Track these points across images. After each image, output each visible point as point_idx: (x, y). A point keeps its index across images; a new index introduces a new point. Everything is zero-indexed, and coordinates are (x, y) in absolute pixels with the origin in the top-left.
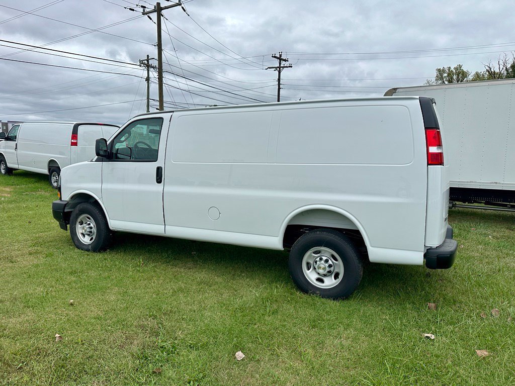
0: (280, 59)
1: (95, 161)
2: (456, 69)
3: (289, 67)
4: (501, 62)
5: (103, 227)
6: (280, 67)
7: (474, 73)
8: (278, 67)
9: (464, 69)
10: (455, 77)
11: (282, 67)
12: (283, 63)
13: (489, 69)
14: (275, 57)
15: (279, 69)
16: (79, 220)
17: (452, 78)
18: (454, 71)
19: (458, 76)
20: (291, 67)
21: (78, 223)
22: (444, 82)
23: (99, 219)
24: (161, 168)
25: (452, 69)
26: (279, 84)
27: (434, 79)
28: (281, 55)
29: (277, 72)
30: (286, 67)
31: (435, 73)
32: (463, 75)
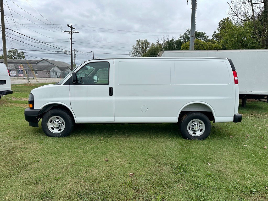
0: (71, 27)
1: (63, 85)
2: (145, 41)
3: (77, 32)
4: (163, 39)
5: (70, 122)
6: (71, 32)
7: (151, 43)
8: (70, 32)
9: (148, 41)
10: (144, 45)
11: (73, 32)
12: (73, 30)
13: (158, 42)
14: (69, 26)
15: (71, 33)
16: (50, 120)
17: (143, 45)
18: (144, 42)
19: (146, 44)
20: (78, 32)
21: (49, 122)
22: (140, 46)
23: (68, 117)
24: (112, 88)
25: (143, 41)
26: (71, 41)
27: (136, 45)
28: (71, 26)
29: (70, 35)
30: (76, 32)
31: (136, 42)
32: (147, 44)
